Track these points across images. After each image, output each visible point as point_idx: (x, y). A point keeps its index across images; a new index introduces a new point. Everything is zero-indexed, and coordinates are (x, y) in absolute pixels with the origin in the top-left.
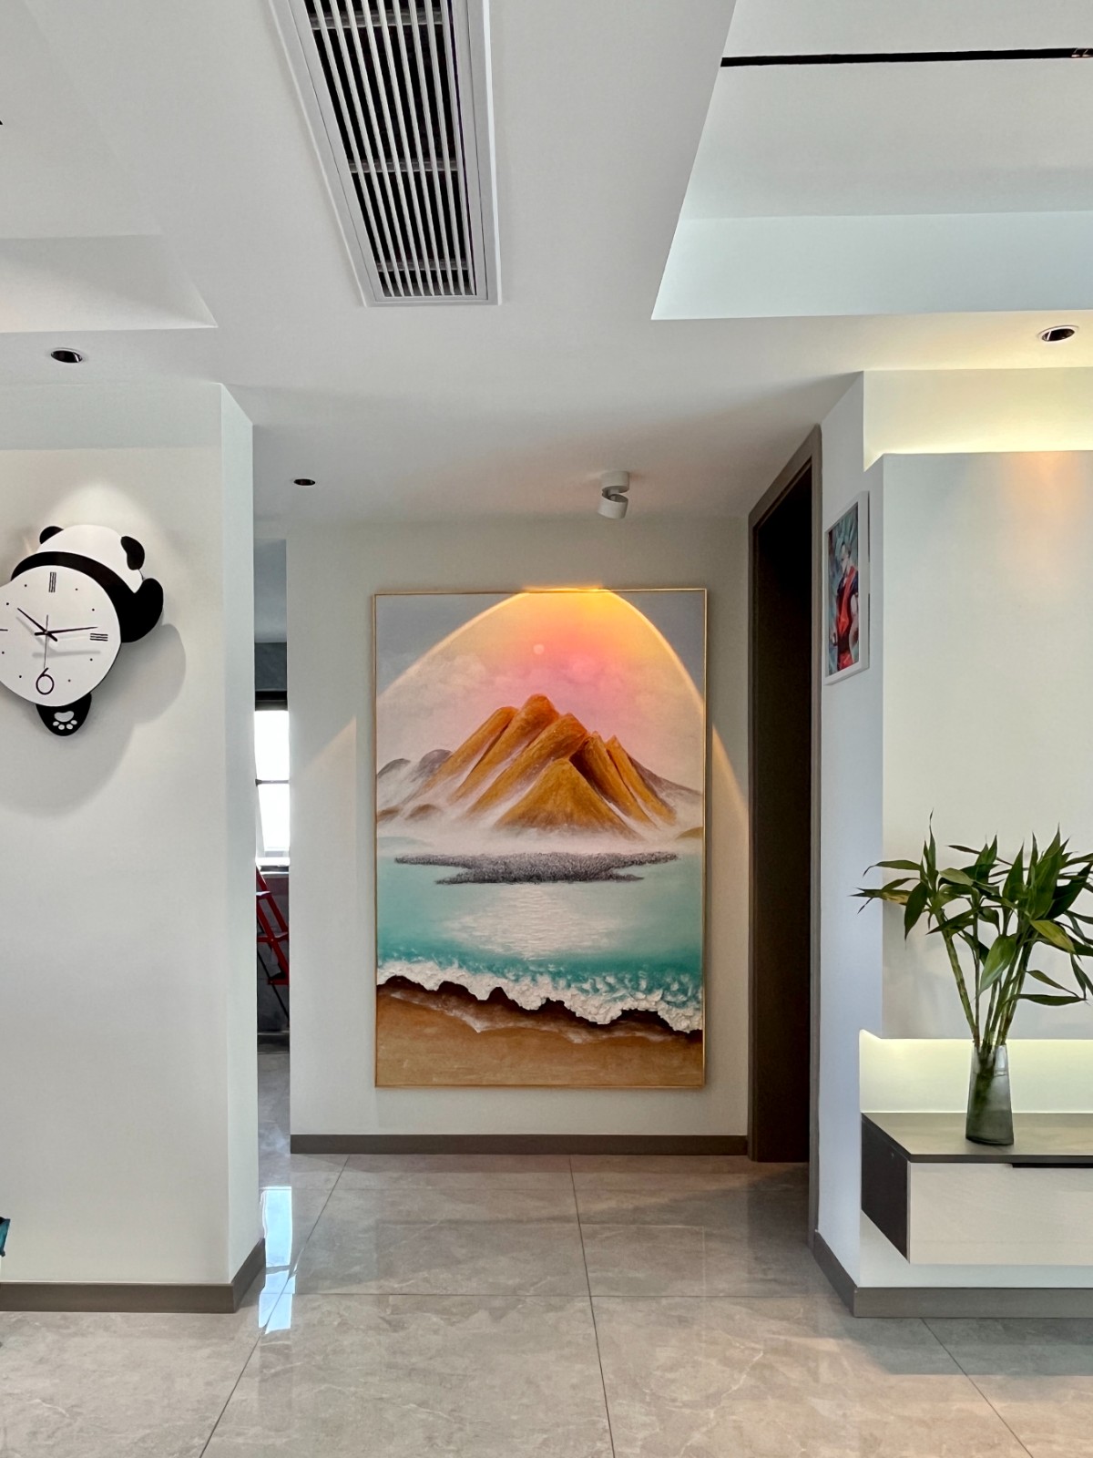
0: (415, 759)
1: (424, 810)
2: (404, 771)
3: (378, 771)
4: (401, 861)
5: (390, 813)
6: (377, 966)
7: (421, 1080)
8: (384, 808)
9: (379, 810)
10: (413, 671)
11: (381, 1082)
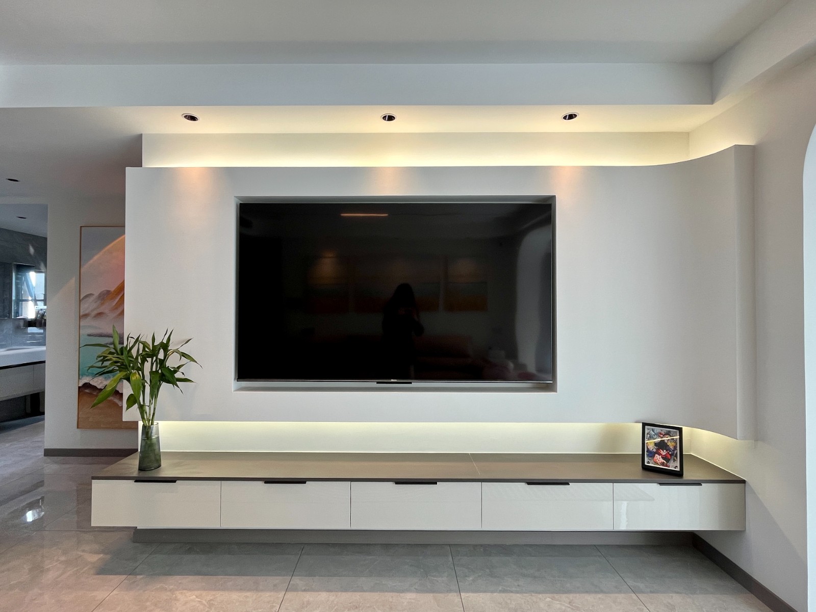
0: (96, 294)
1: (100, 314)
2: (92, 299)
3: (81, 298)
4: (89, 335)
5: (86, 316)
6: (79, 378)
7: (96, 426)
8: (83, 314)
9: (81, 314)
10: (96, 258)
11: (79, 427)
